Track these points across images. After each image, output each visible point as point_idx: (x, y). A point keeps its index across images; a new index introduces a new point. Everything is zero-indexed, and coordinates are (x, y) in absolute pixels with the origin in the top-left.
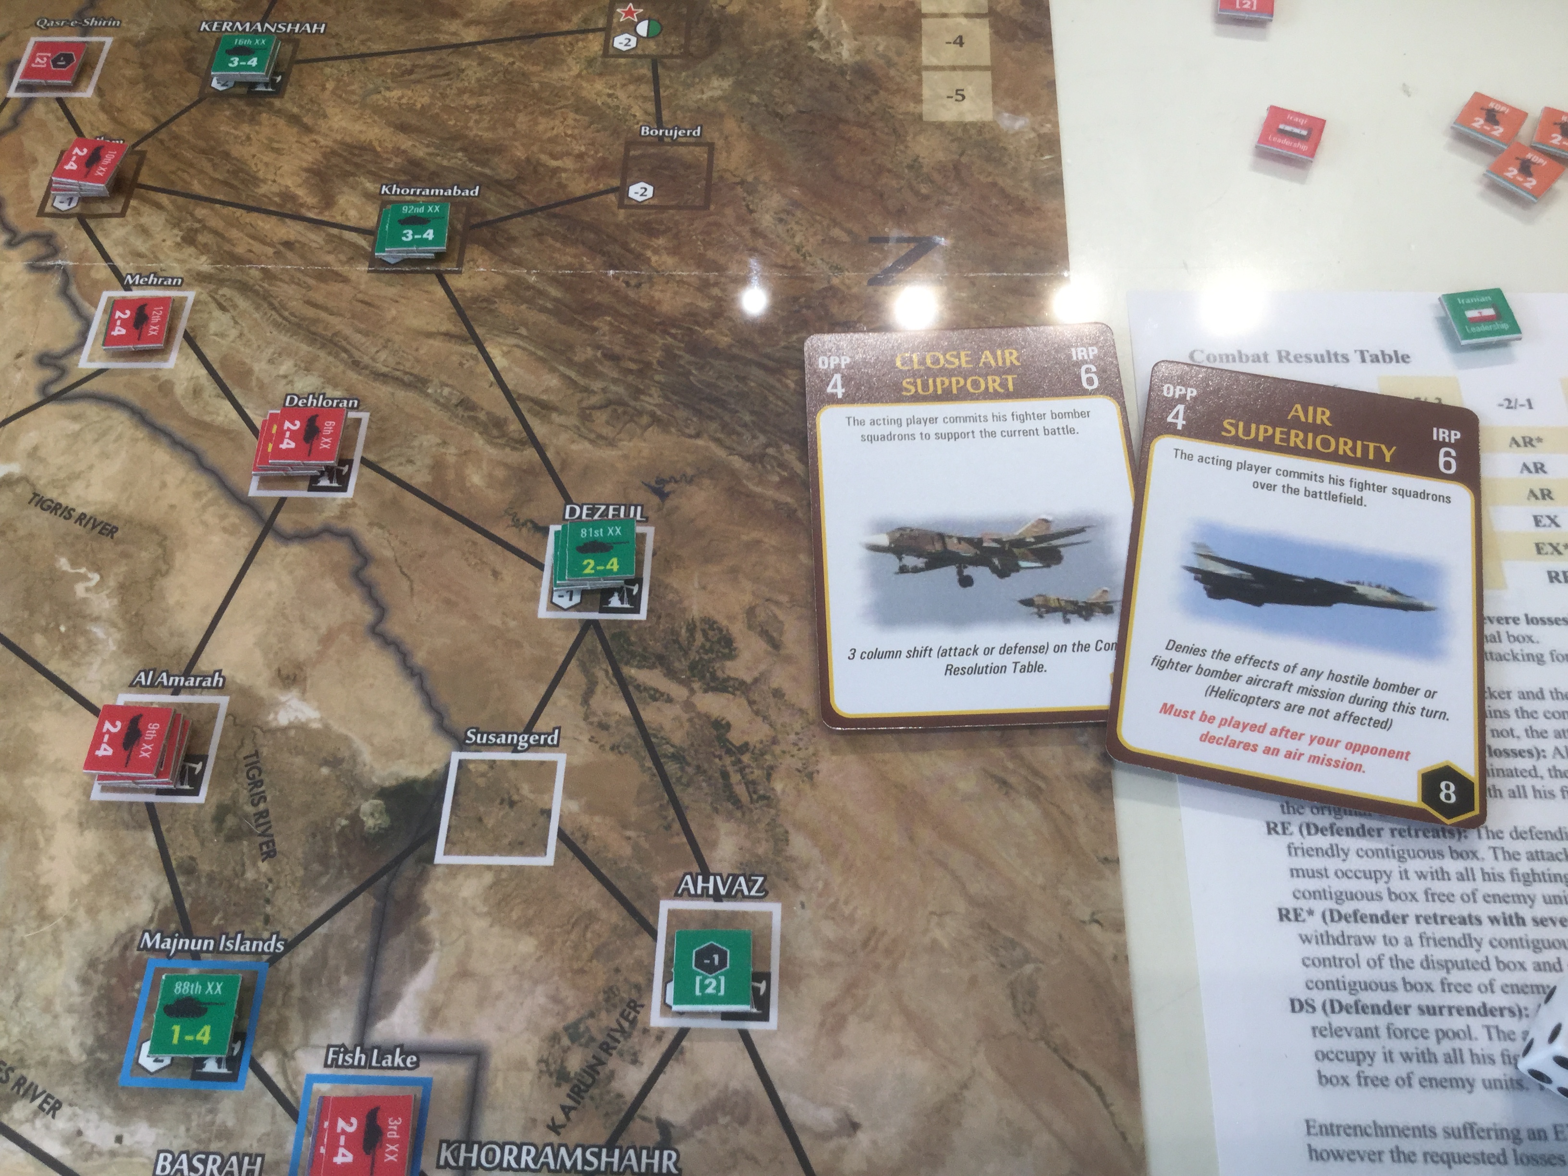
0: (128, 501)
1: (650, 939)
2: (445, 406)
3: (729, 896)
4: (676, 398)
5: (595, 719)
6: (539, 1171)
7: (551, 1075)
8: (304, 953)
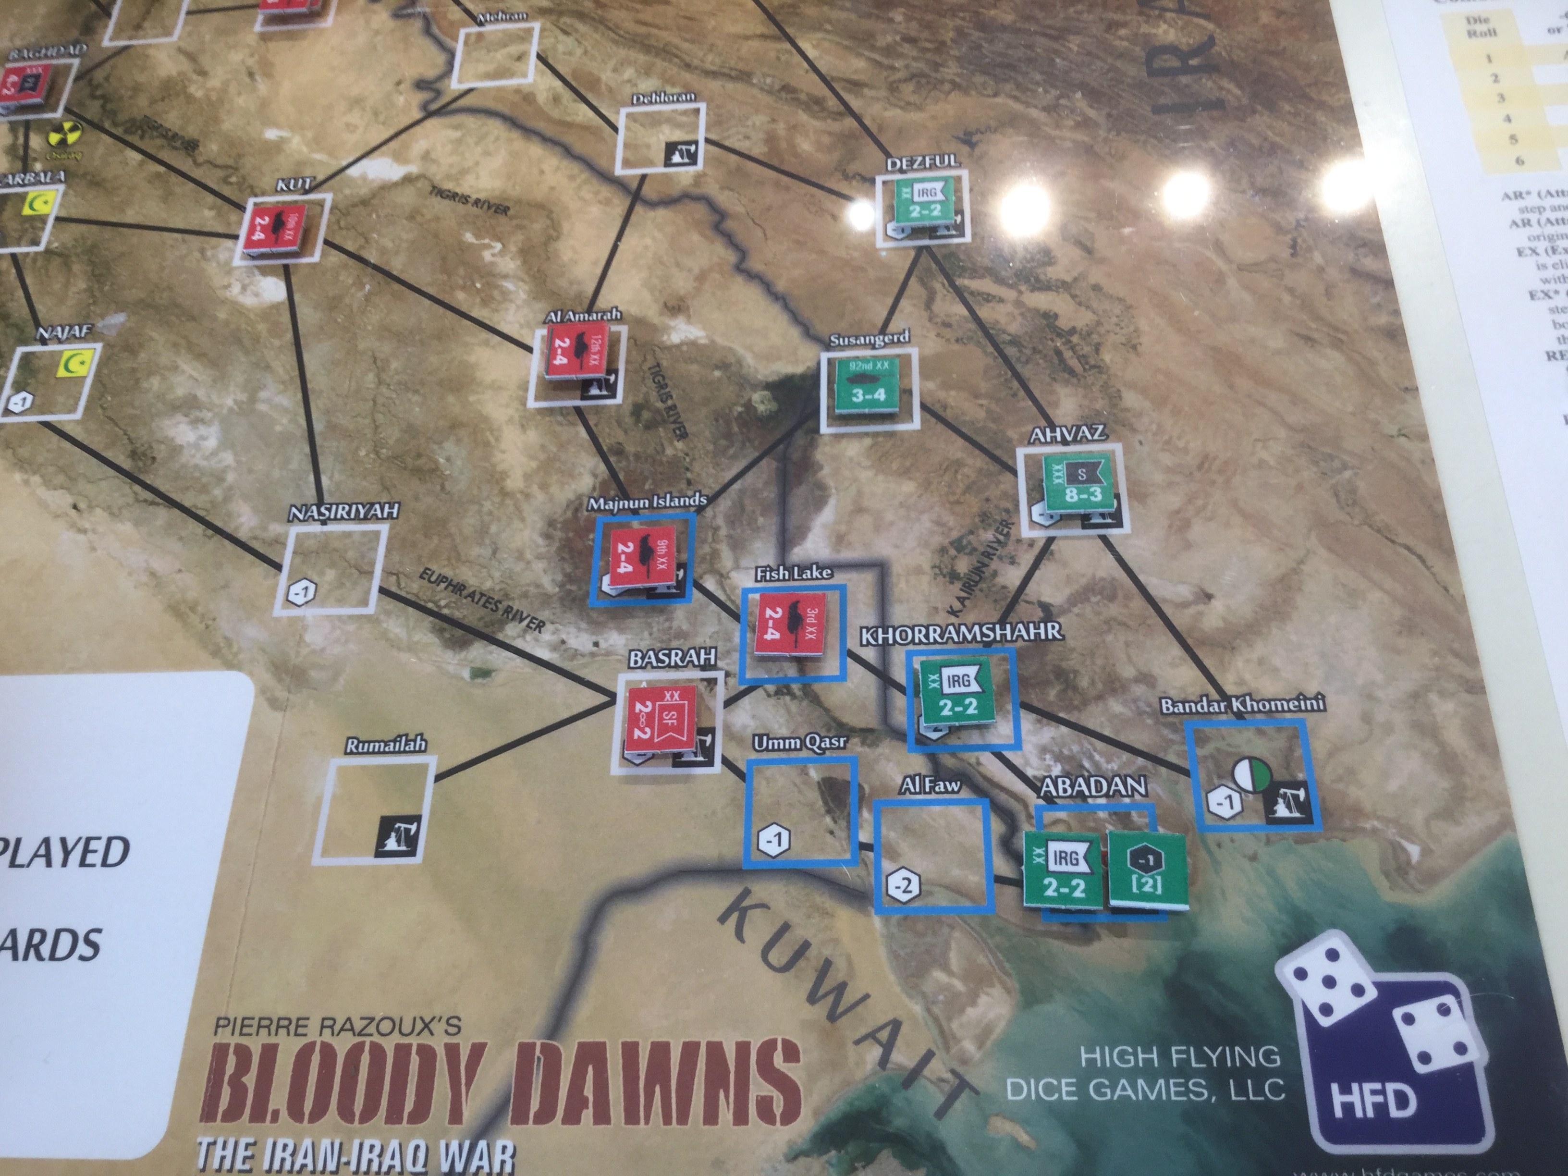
0: (514, 186)
1: (1011, 477)
2: (770, 92)
3: (1075, 441)
4: (972, 67)
5: (939, 320)
6: (946, 643)
7: (944, 576)
8: (725, 503)
